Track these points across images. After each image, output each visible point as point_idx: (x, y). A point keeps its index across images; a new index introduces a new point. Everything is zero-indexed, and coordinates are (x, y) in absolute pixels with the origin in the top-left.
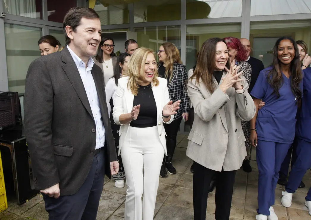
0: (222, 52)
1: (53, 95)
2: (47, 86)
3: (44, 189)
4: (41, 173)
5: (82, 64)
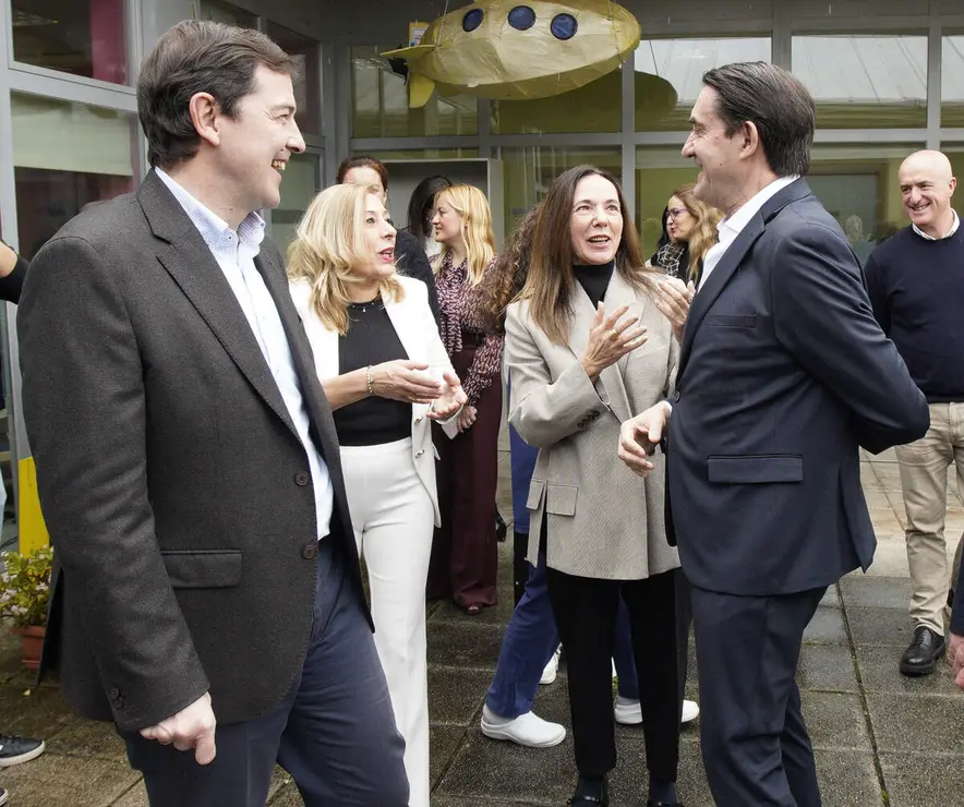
0: (595, 205)
1: (140, 370)
2: (120, 339)
3: (154, 723)
4: (136, 668)
5: (226, 240)
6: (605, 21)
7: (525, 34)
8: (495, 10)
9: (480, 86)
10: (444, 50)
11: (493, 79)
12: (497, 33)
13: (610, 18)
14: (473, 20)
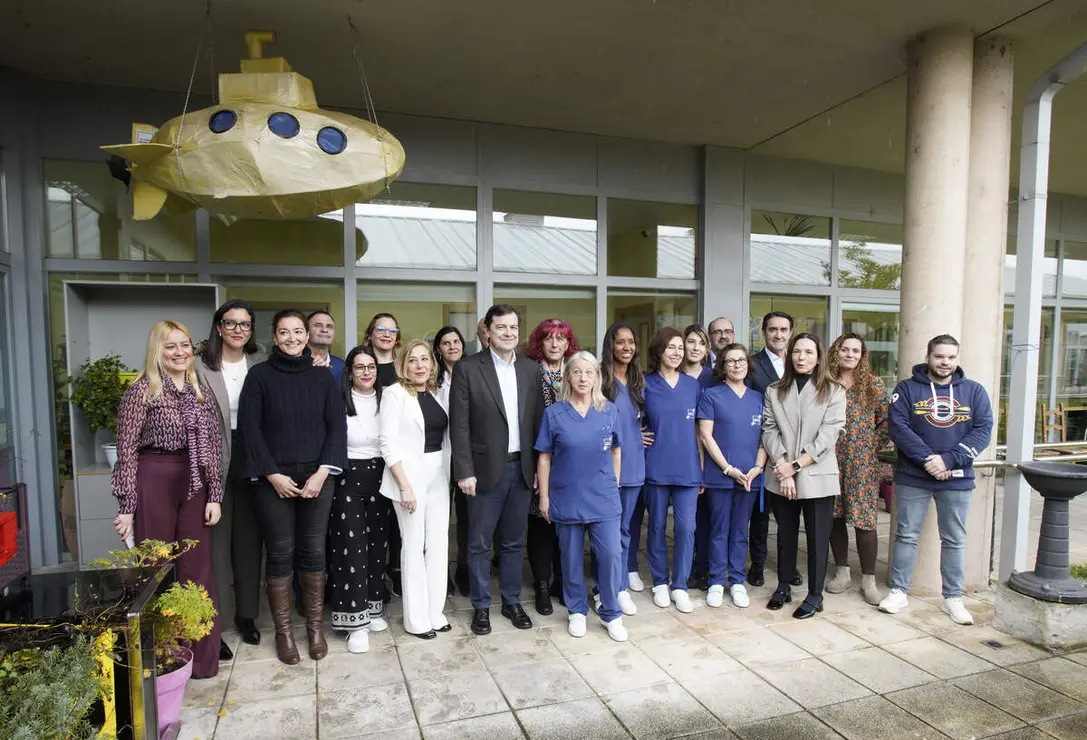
6: (374, 141)
7: (288, 143)
8: (250, 113)
9: (229, 197)
10: (184, 152)
11: (246, 191)
12: (254, 137)
13: (379, 138)
14: (223, 121)
